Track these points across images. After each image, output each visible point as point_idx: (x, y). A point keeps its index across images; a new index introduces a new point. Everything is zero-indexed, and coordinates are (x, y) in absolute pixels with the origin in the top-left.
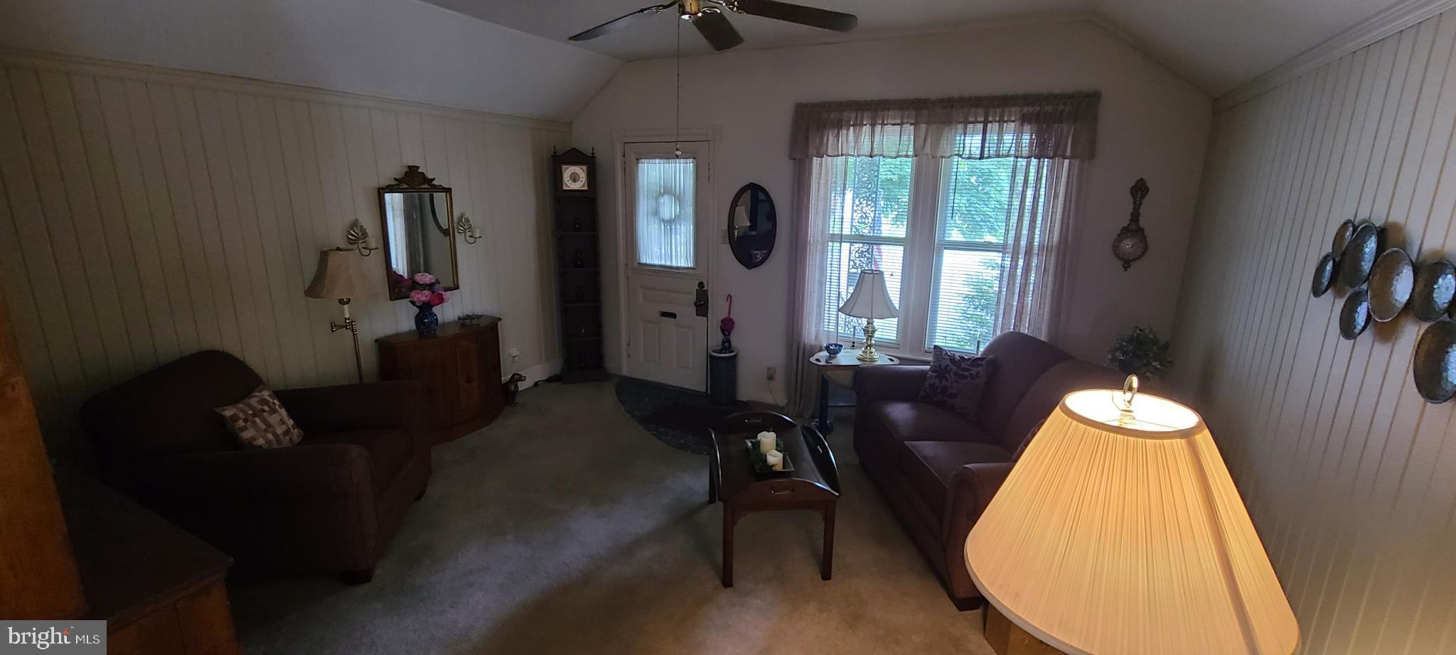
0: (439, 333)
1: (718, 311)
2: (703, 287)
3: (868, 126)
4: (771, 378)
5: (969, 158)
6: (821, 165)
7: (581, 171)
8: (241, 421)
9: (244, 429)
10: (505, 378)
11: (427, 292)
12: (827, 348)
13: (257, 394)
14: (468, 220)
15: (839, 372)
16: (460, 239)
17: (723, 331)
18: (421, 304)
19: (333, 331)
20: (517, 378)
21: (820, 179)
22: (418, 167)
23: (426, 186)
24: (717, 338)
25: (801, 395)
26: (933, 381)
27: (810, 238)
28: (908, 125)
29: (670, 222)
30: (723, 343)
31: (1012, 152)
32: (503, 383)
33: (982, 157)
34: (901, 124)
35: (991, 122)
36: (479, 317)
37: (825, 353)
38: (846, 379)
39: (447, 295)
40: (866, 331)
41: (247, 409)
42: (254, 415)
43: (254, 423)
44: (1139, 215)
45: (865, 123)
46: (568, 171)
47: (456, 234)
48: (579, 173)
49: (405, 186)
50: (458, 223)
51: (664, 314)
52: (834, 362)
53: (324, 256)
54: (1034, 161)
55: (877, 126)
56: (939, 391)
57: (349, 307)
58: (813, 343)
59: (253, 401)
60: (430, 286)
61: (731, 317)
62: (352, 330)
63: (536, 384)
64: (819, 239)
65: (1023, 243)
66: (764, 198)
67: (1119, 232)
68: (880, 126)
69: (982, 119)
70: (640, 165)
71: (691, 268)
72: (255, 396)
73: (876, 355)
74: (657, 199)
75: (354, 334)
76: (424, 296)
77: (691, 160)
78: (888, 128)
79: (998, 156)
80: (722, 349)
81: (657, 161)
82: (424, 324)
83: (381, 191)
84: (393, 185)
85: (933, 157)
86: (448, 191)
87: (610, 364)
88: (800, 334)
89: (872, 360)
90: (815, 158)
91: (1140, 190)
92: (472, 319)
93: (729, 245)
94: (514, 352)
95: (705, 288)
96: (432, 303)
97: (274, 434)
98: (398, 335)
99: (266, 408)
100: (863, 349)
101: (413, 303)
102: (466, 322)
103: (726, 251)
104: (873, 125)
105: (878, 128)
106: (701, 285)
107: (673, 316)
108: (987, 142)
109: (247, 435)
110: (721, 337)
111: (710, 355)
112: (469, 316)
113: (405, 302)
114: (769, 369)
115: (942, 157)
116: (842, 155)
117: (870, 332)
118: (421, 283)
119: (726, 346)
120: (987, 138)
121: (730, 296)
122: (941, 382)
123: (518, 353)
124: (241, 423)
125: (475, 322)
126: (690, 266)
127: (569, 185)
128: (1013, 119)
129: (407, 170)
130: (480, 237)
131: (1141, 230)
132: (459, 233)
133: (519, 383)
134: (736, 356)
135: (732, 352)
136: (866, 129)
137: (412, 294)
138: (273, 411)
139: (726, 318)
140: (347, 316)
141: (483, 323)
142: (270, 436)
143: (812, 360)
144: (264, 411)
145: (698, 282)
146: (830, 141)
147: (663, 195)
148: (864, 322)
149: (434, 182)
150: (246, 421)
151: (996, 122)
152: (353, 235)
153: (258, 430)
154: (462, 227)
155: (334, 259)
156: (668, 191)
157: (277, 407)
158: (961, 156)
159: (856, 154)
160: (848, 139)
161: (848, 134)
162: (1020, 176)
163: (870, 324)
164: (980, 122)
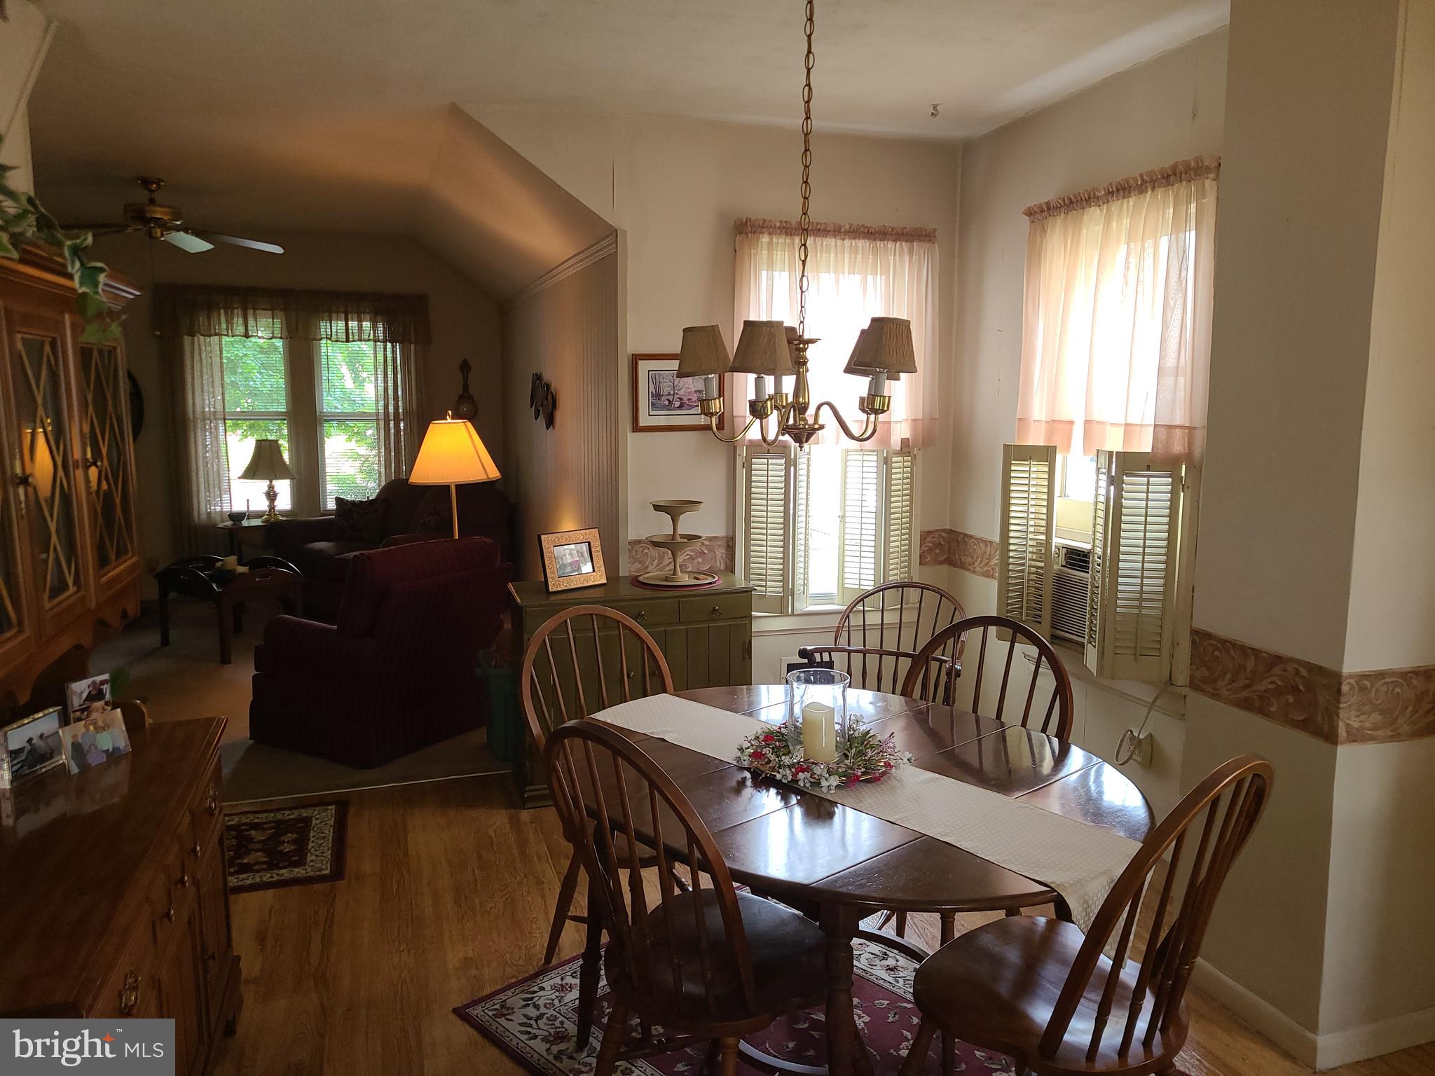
3: (239, 310)
5: (337, 341)
6: (193, 343)
12: (231, 516)
15: (245, 531)
21: (193, 356)
26: (341, 523)
28: (279, 310)
31: (372, 338)
33: (348, 341)
34: (272, 309)
35: (351, 312)
37: (230, 521)
44: (468, 385)
45: (235, 306)
52: (242, 525)
54: (389, 345)
55: (248, 310)
56: (347, 529)
65: (391, 409)
67: (457, 399)
68: (252, 311)
69: (343, 310)
78: (260, 312)
79: (360, 340)
85: (305, 340)
90: (186, 337)
91: (465, 367)
105: (250, 312)
108: (350, 328)
115: (311, 340)
116: (216, 335)
117: (271, 496)
120: (350, 325)
122: (346, 523)
128: (368, 310)
131: (471, 397)
136: (237, 313)
151: (354, 312)
158: (330, 339)
159: (230, 334)
160: (219, 320)
161: (219, 316)
162: (380, 358)
163: (271, 487)
164: (342, 312)
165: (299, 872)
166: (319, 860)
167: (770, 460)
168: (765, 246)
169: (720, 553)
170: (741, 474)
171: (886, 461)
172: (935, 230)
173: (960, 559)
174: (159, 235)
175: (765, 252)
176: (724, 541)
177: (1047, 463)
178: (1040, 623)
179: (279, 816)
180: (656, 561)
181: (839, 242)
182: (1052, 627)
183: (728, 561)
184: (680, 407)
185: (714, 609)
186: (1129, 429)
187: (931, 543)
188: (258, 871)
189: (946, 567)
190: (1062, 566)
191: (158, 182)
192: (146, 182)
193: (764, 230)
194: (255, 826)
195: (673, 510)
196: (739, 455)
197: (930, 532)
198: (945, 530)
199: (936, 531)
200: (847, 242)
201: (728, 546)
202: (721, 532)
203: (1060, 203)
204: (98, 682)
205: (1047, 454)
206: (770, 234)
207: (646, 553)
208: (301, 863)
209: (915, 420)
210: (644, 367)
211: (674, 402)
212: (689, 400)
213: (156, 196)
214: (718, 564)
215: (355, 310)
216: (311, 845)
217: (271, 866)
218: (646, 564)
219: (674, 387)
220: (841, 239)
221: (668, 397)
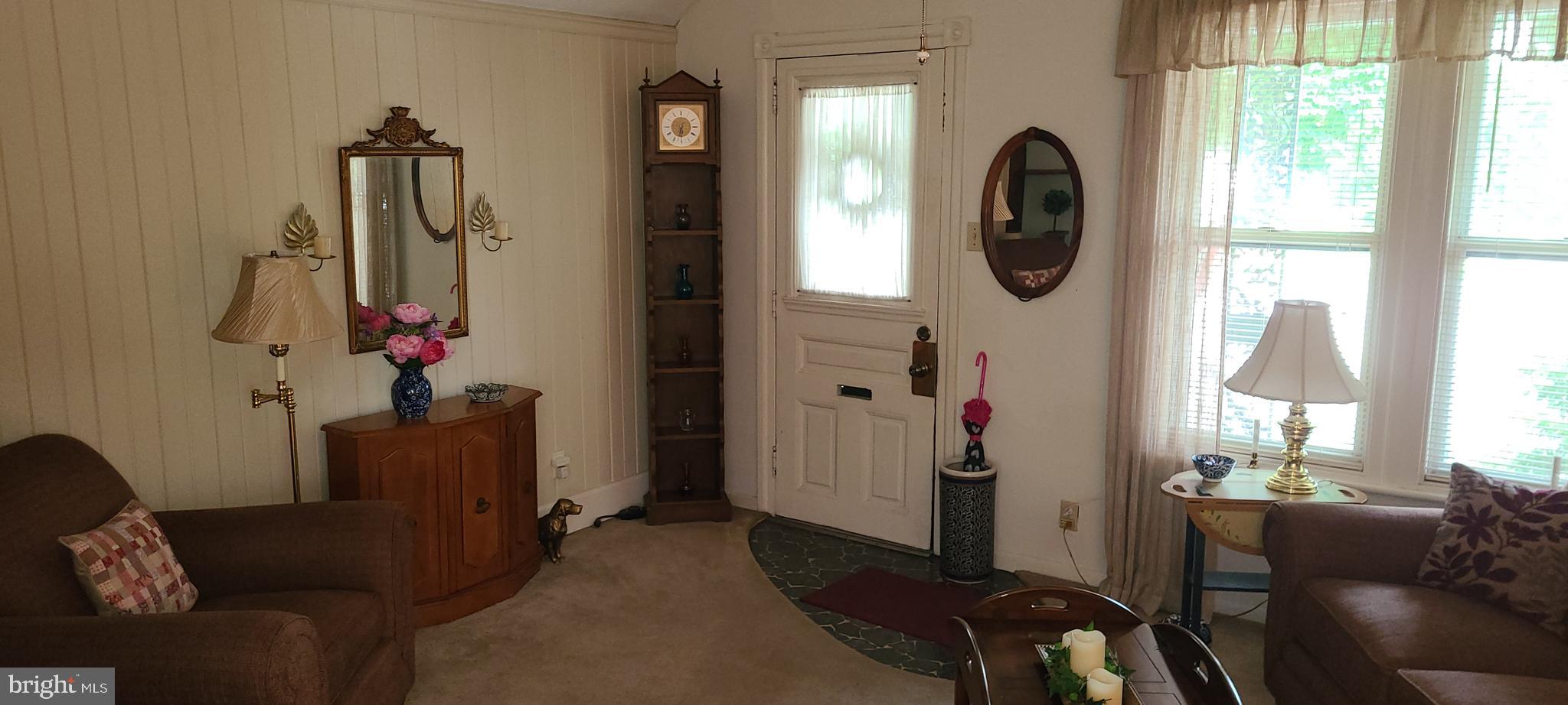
0: (432, 417)
1: (957, 385)
2: (928, 337)
4: (1068, 525)
5: (1528, 58)
6: (1183, 86)
7: (692, 115)
8: (100, 563)
9: (103, 577)
10: (544, 509)
11: (415, 340)
12: (1199, 464)
13: (125, 515)
14: (488, 208)
15: (1225, 515)
16: (473, 241)
17: (968, 426)
18: (405, 360)
19: (254, 406)
20: (564, 509)
21: (1180, 114)
22: (407, 110)
23: (419, 144)
24: (957, 440)
25: (1136, 562)
26: (1452, 541)
27: (1159, 234)
29: (865, 208)
30: (969, 450)
32: (539, 516)
36: (503, 389)
37: (1196, 476)
38: (1248, 529)
39: (449, 345)
40: (1288, 429)
41: (109, 541)
42: (121, 553)
43: (121, 568)
46: (670, 115)
47: (468, 233)
48: (689, 119)
49: (384, 144)
50: (473, 212)
51: (848, 391)
52: (1216, 493)
53: (249, 265)
56: (1469, 562)
57: (285, 361)
58: (1161, 454)
59: (121, 528)
60: (423, 328)
61: (985, 397)
62: (287, 406)
63: (597, 523)
64: (1179, 238)
66: (1059, 156)
70: (807, 101)
71: (903, 300)
72: (121, 519)
73: (1311, 482)
74: (838, 166)
75: (289, 413)
76: (407, 346)
77: (908, 87)
80: (966, 463)
81: (841, 91)
82: (407, 398)
83: (344, 154)
84: (364, 143)
86: (457, 153)
87: (736, 488)
88: (1133, 434)
89: (1303, 491)
90: (1170, 72)
92: (490, 391)
93: (982, 254)
94: (559, 457)
95: (932, 340)
96: (423, 360)
97: (152, 588)
98: (359, 419)
99: (140, 541)
100: (1281, 468)
101: (390, 358)
102: (479, 397)
103: (977, 266)
106: (923, 332)
107: (865, 394)
109: (107, 589)
110: (962, 438)
111: (942, 475)
112: (486, 386)
113: (376, 358)
114: (1065, 506)
115: (1462, 59)
116: (1232, 63)
117: (1297, 432)
118: (406, 321)
119: (975, 456)
121: (983, 355)
122: (1473, 543)
123: (566, 461)
124: (99, 567)
125: (495, 397)
126: (900, 295)
127: (671, 141)
129: (390, 115)
130: (510, 239)
132: (473, 230)
133: (569, 518)
134: (993, 478)
135: (989, 468)
136: (1285, 11)
137: (389, 342)
138: (152, 548)
139: (973, 400)
140: (281, 379)
141: (509, 400)
142: (145, 593)
143: (1167, 486)
144: (135, 546)
145: (919, 326)
146: (1205, 37)
147: (849, 157)
148: (1281, 410)
149: (433, 138)
150: (108, 562)
152: (293, 233)
153: (126, 580)
154: (477, 219)
155: (265, 275)
156: (860, 148)
157: (158, 540)
158: (1509, 54)
159: (1263, 59)
160: (1243, 29)
161: (1244, 18)
163: (1299, 412)
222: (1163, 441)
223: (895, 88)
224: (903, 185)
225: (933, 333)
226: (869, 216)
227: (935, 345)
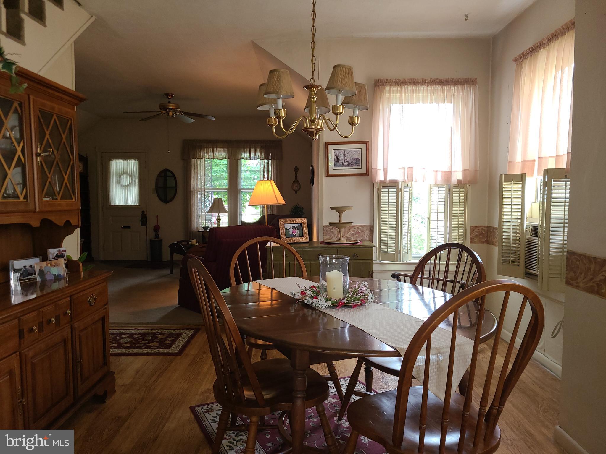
1: (152, 223)
5: (246, 160)
6: (195, 162)
17: (155, 231)
21: (194, 167)
24: (152, 233)
27: (192, 189)
28: (225, 148)
29: (127, 186)
30: (156, 235)
31: (259, 158)
33: (250, 159)
34: (223, 148)
35: (252, 148)
37: (202, 229)
44: (297, 177)
45: (210, 147)
51: (124, 227)
54: (266, 161)
61: (158, 224)
64: (196, 189)
66: (171, 174)
67: (292, 182)
70: (111, 162)
74: (120, 176)
77: (137, 160)
78: (219, 149)
79: (255, 159)
80: (155, 237)
81: (120, 160)
85: (235, 159)
90: (192, 159)
91: (296, 169)
93: (156, 194)
95: (145, 214)
103: (155, 197)
104: (213, 148)
105: (215, 150)
106: (143, 212)
107: (129, 227)
108: (251, 155)
110: (154, 233)
111: (151, 240)
115: (238, 159)
116: (203, 158)
117: (219, 220)
120: (251, 153)
121: (157, 216)
126: (137, 204)
128: (258, 147)
131: (298, 182)
134: (162, 240)
135: (160, 238)
136: (211, 149)
139: (156, 226)
145: (141, 211)
146: (198, 153)
147: (123, 175)
156: (125, 173)
158: (244, 159)
159: (208, 158)
160: (204, 153)
161: (204, 151)
162: (262, 165)
163: (219, 217)
164: (248, 148)
165: (166, 351)
166: (175, 348)
167: (389, 189)
168: (387, 92)
169: (367, 232)
170: (376, 195)
171: (450, 190)
172: (476, 79)
173: (492, 240)
174: (171, 115)
175: (387, 95)
176: (369, 227)
177: (521, 183)
178: (518, 266)
179: (172, 331)
180: (336, 235)
181: (425, 88)
182: (525, 268)
183: (371, 236)
184: (348, 166)
185: (354, 255)
186: (558, 157)
187: (477, 233)
188: (152, 349)
189: (486, 245)
190: (531, 236)
191: (172, 95)
192: (167, 95)
193: (387, 84)
194: (161, 334)
195: (339, 210)
196: (376, 187)
197: (476, 227)
198: (485, 226)
199: (480, 226)
200: (429, 88)
201: (371, 230)
202: (367, 223)
203: (528, 52)
204: (61, 250)
205: (521, 178)
206: (390, 85)
207: (332, 231)
208: (169, 348)
209: (464, 170)
210: (331, 147)
211: (345, 163)
212: (352, 162)
213: (171, 101)
214: (366, 237)
215: (254, 147)
216: (177, 342)
217: (158, 347)
218: (332, 236)
219: (345, 157)
220: (426, 86)
221: (342, 161)
222: (196, 228)
223: (134, 160)
224: (136, 181)
225: (145, 212)
226: (129, 188)
227: (146, 215)
